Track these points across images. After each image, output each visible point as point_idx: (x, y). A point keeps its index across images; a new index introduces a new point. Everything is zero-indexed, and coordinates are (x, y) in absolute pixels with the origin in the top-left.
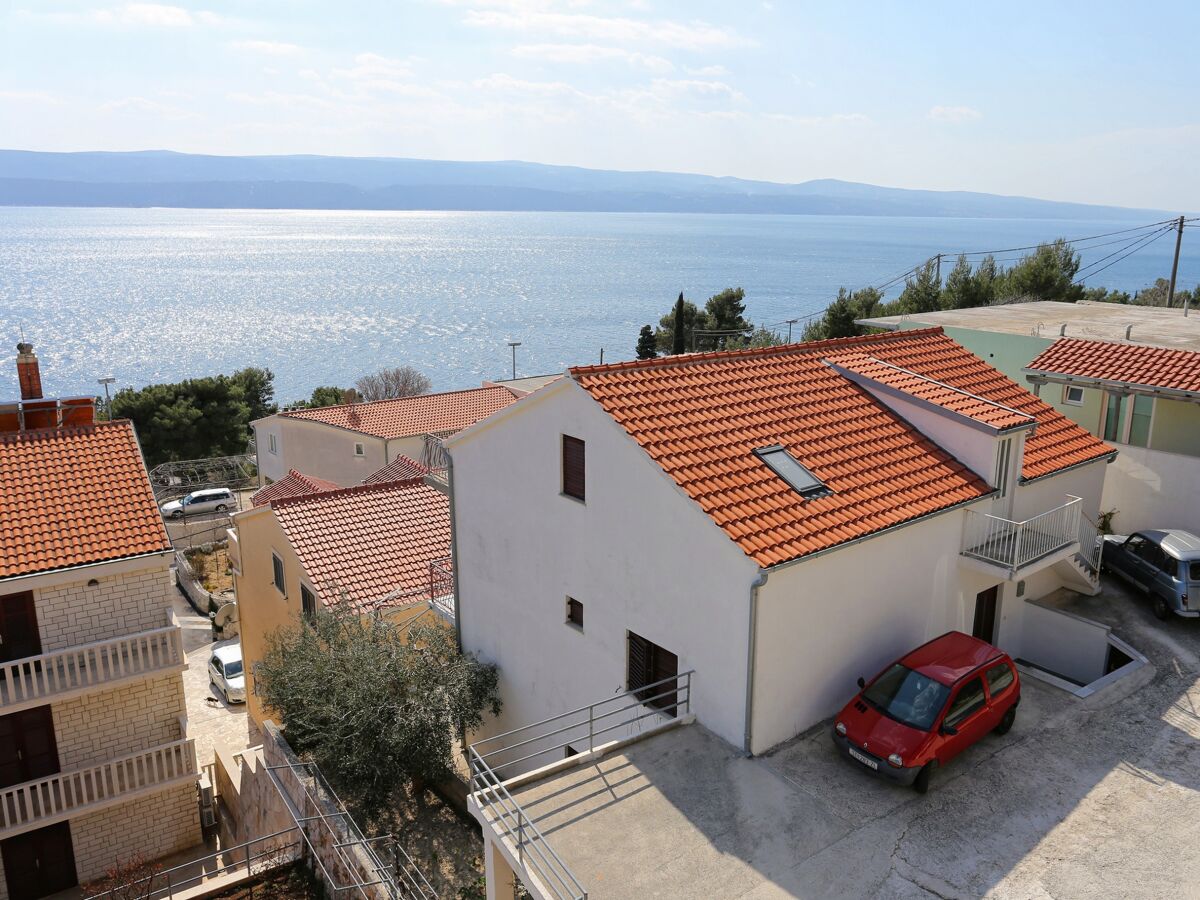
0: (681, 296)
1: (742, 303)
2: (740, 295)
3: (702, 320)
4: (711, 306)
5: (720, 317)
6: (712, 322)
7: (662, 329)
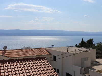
0: (82, 39)
1: (93, 41)
2: (92, 40)
3: (86, 43)
4: (87, 41)
5: (89, 43)
6: (88, 44)
7: (79, 45)
